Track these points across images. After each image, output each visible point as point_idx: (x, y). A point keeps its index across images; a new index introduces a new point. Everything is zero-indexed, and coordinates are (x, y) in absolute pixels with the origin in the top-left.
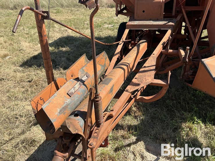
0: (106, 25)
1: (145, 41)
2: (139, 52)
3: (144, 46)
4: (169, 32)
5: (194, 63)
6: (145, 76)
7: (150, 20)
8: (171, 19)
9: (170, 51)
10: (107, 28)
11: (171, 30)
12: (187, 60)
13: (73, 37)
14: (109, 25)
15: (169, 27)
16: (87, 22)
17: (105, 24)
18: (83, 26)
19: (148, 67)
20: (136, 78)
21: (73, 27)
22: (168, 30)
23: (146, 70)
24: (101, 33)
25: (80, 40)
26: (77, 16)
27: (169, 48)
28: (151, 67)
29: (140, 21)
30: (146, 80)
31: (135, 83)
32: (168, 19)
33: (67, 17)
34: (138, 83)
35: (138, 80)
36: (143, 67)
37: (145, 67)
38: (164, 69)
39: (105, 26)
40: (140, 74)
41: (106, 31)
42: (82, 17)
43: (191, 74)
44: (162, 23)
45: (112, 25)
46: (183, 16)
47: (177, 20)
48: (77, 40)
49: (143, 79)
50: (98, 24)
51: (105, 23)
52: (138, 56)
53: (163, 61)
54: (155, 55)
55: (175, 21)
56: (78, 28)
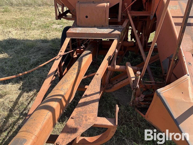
0: (55, 26)
1: (90, 51)
2: (80, 71)
3: (87, 59)
4: (115, 42)
5: (145, 86)
6: (86, 113)
7: (95, 27)
8: (117, 25)
9: (117, 67)
10: (56, 29)
11: (117, 39)
12: (138, 86)
13: (15, 40)
14: (58, 25)
15: (116, 36)
16: (34, 22)
17: (53, 25)
18: (30, 26)
19: (90, 95)
20: (72, 118)
21: (18, 28)
22: (114, 39)
23: (87, 101)
24: (48, 34)
25: (23, 43)
26: (25, 15)
27: (115, 64)
28: (94, 95)
29: (83, 28)
30: (86, 120)
31: (70, 128)
32: (114, 25)
33: (14, 16)
34: (75, 127)
35: (75, 121)
36: (84, 95)
37: (86, 96)
38: (111, 85)
39: (53, 27)
40: (79, 108)
41: (54, 32)
42: (30, 16)
43: (143, 100)
44: (107, 32)
45: (61, 26)
46: (129, 21)
47: (123, 28)
48: (19, 44)
49: (82, 119)
50: (46, 24)
51: (54, 23)
52: (79, 76)
53: (110, 76)
54: (99, 75)
55: (121, 29)
56: (24, 29)
